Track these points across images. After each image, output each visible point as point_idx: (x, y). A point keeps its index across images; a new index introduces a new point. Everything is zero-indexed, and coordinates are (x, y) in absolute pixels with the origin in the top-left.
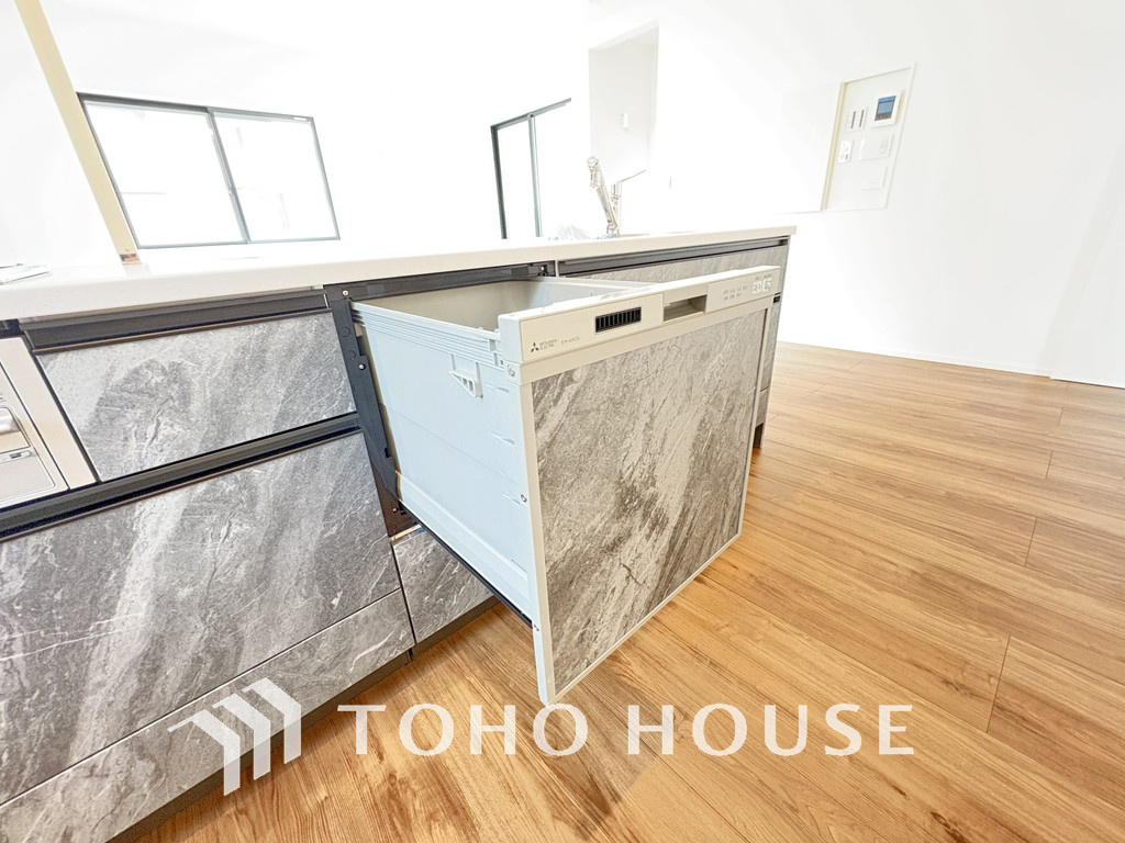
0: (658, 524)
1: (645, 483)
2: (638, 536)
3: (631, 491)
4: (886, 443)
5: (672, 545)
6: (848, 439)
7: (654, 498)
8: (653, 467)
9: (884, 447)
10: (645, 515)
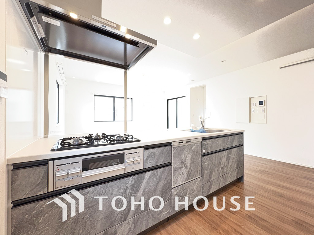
0: (186, 167)
1: (184, 161)
2: (184, 168)
3: (183, 161)
4: (280, 185)
5: (189, 172)
6: (268, 183)
7: (185, 164)
8: (185, 159)
9: (280, 186)
10: (185, 166)
